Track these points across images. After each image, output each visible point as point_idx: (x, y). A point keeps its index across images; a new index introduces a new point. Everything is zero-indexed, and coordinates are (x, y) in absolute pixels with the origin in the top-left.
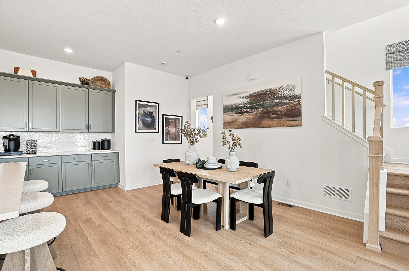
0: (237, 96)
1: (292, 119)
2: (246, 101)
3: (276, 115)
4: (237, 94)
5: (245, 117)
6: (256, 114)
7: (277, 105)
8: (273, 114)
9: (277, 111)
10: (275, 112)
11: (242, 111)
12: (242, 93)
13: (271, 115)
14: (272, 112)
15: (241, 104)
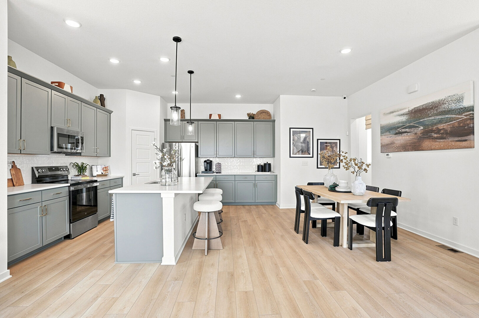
0: (395, 114)
1: (460, 138)
2: (404, 118)
3: (439, 134)
4: (395, 112)
5: (403, 138)
6: (416, 134)
7: (441, 122)
8: (436, 133)
9: (441, 129)
10: (438, 131)
11: (401, 131)
12: (401, 110)
13: (433, 134)
14: (434, 131)
15: (399, 123)
